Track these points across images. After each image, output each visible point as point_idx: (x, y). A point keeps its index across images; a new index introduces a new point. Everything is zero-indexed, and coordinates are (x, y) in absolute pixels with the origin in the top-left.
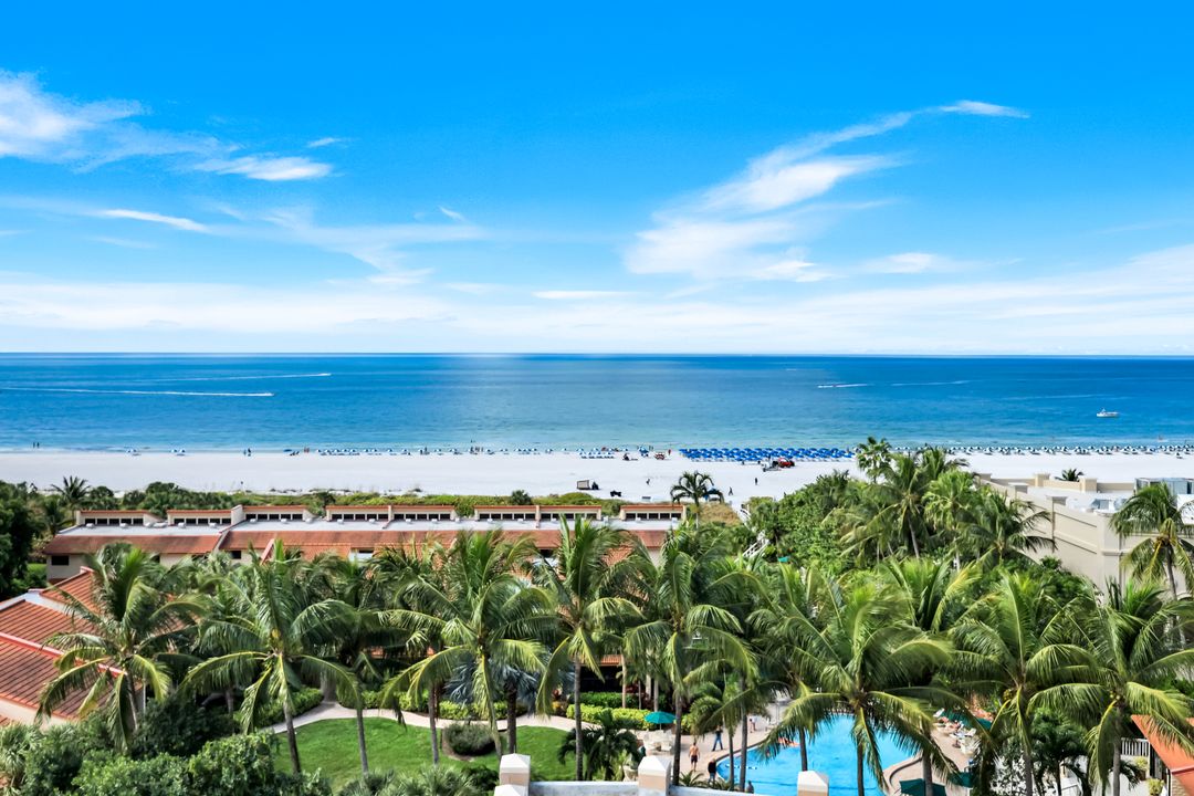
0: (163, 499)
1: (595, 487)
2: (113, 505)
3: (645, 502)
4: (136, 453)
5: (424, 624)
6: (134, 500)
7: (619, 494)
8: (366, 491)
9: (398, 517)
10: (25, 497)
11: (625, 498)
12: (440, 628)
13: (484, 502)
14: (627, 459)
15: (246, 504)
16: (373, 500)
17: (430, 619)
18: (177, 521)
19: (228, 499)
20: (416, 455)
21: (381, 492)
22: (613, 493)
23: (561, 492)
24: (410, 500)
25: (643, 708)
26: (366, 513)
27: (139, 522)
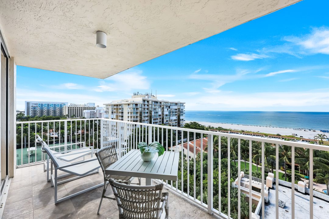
0: (220, 129)
1: (296, 135)
2: (214, 129)
3: (309, 139)
4: (217, 123)
5: (256, 150)
6: (216, 129)
7: (302, 137)
8: (250, 131)
9: (254, 135)
10: (204, 127)
11: (304, 138)
12: (258, 151)
13: (271, 135)
14: (305, 131)
15: (231, 131)
16: (251, 133)
17: (256, 149)
18: (221, 132)
19: (228, 130)
20: (259, 127)
21: (252, 131)
22: (301, 137)
23: (288, 135)
24: (257, 133)
25: (304, 175)
26: (249, 134)
27: (217, 131)
